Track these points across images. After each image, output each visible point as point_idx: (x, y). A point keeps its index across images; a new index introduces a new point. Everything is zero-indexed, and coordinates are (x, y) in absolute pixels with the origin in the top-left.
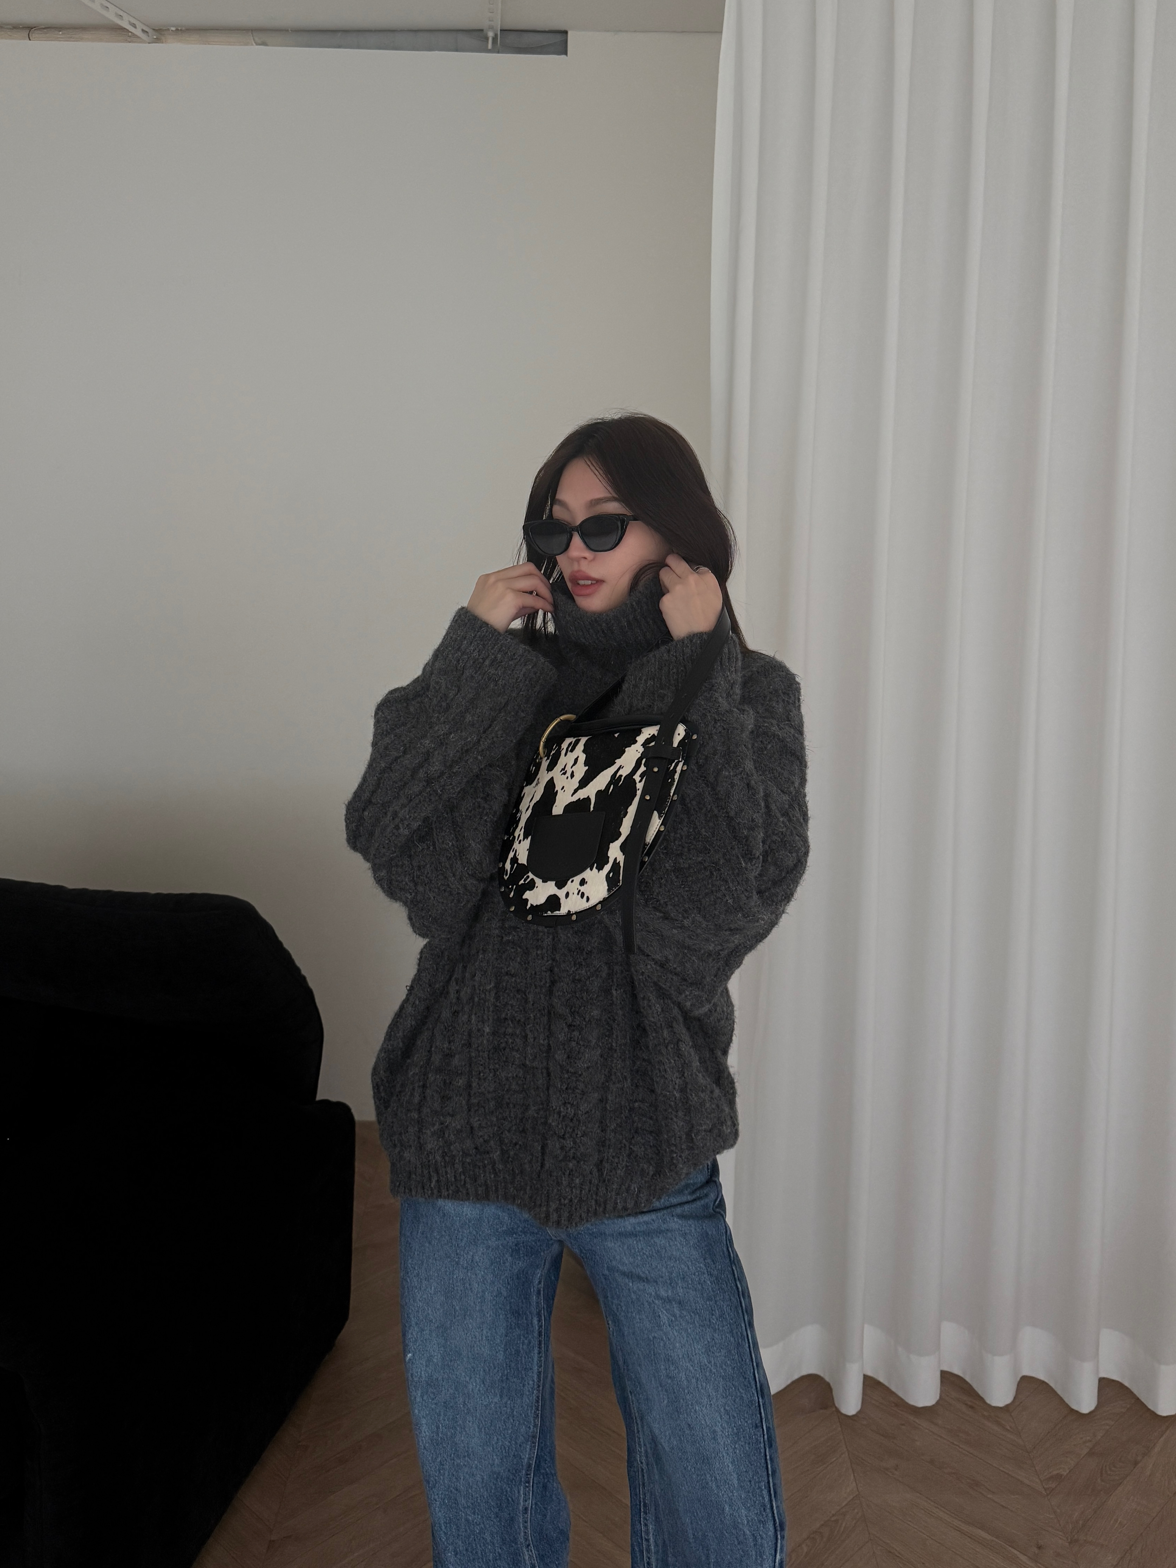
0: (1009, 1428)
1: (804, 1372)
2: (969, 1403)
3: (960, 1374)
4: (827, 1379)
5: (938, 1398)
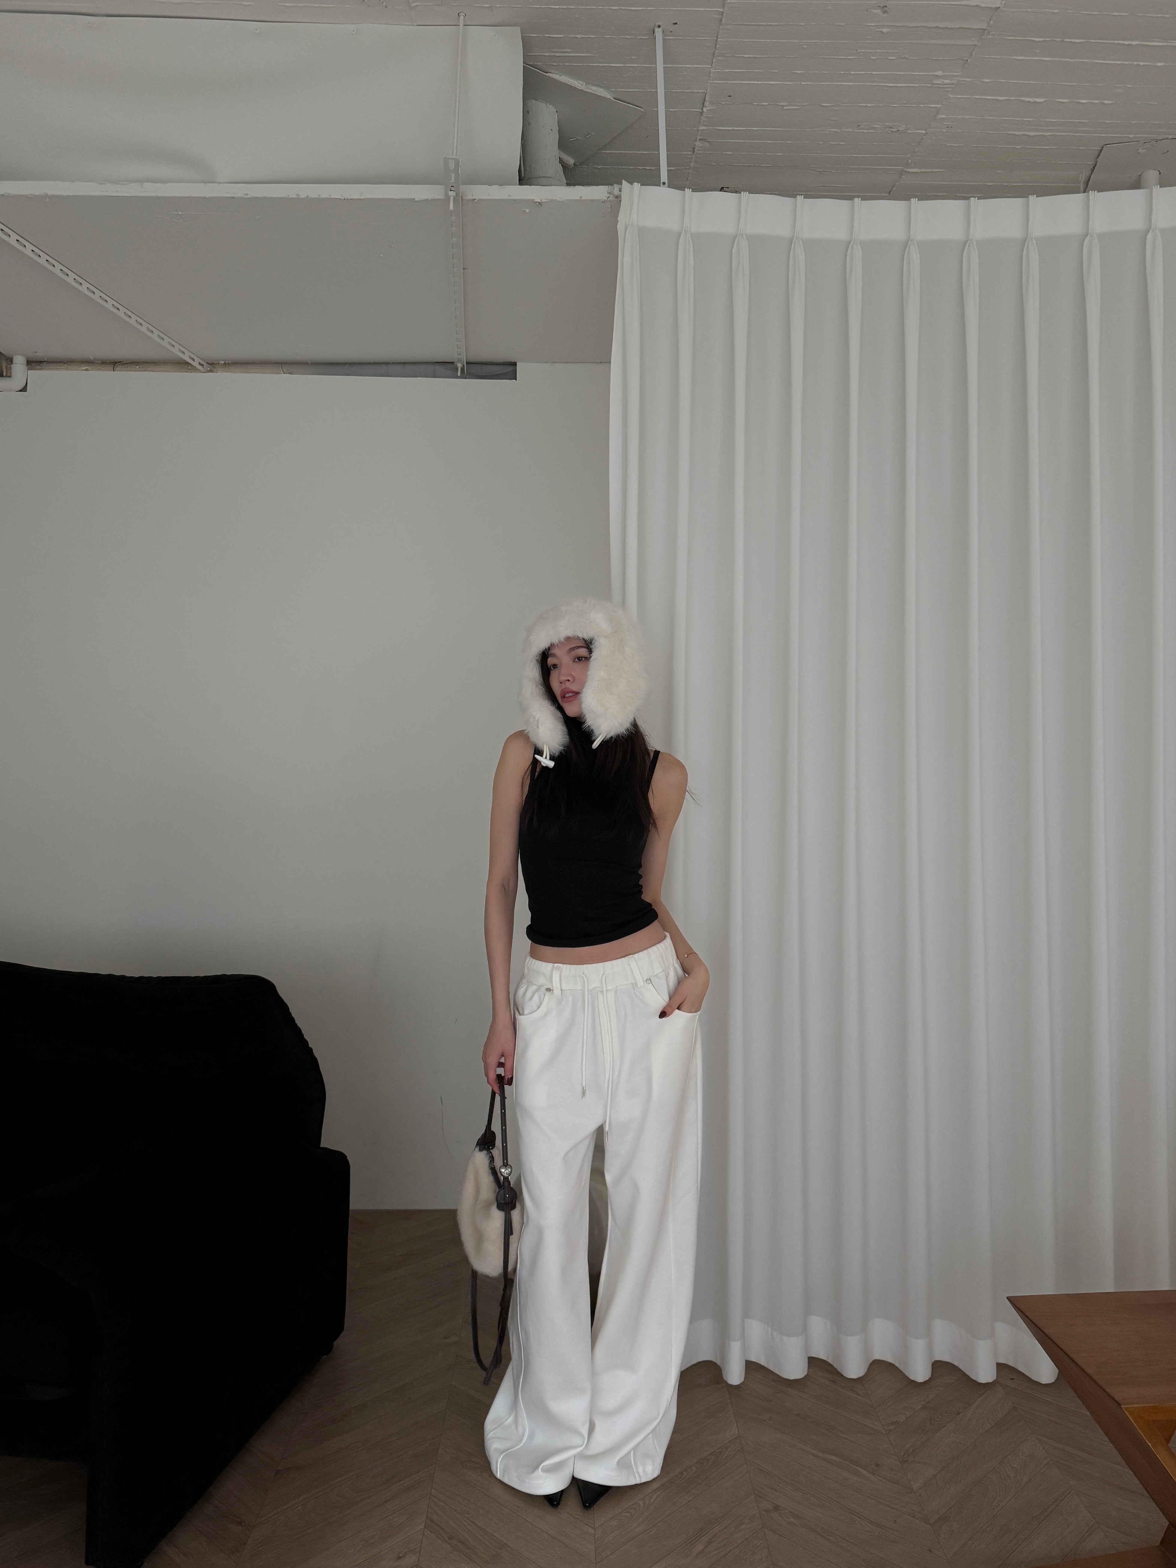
0: (860, 1393)
1: (701, 1358)
2: (832, 1379)
3: (825, 1359)
4: (718, 1363)
5: (806, 1373)
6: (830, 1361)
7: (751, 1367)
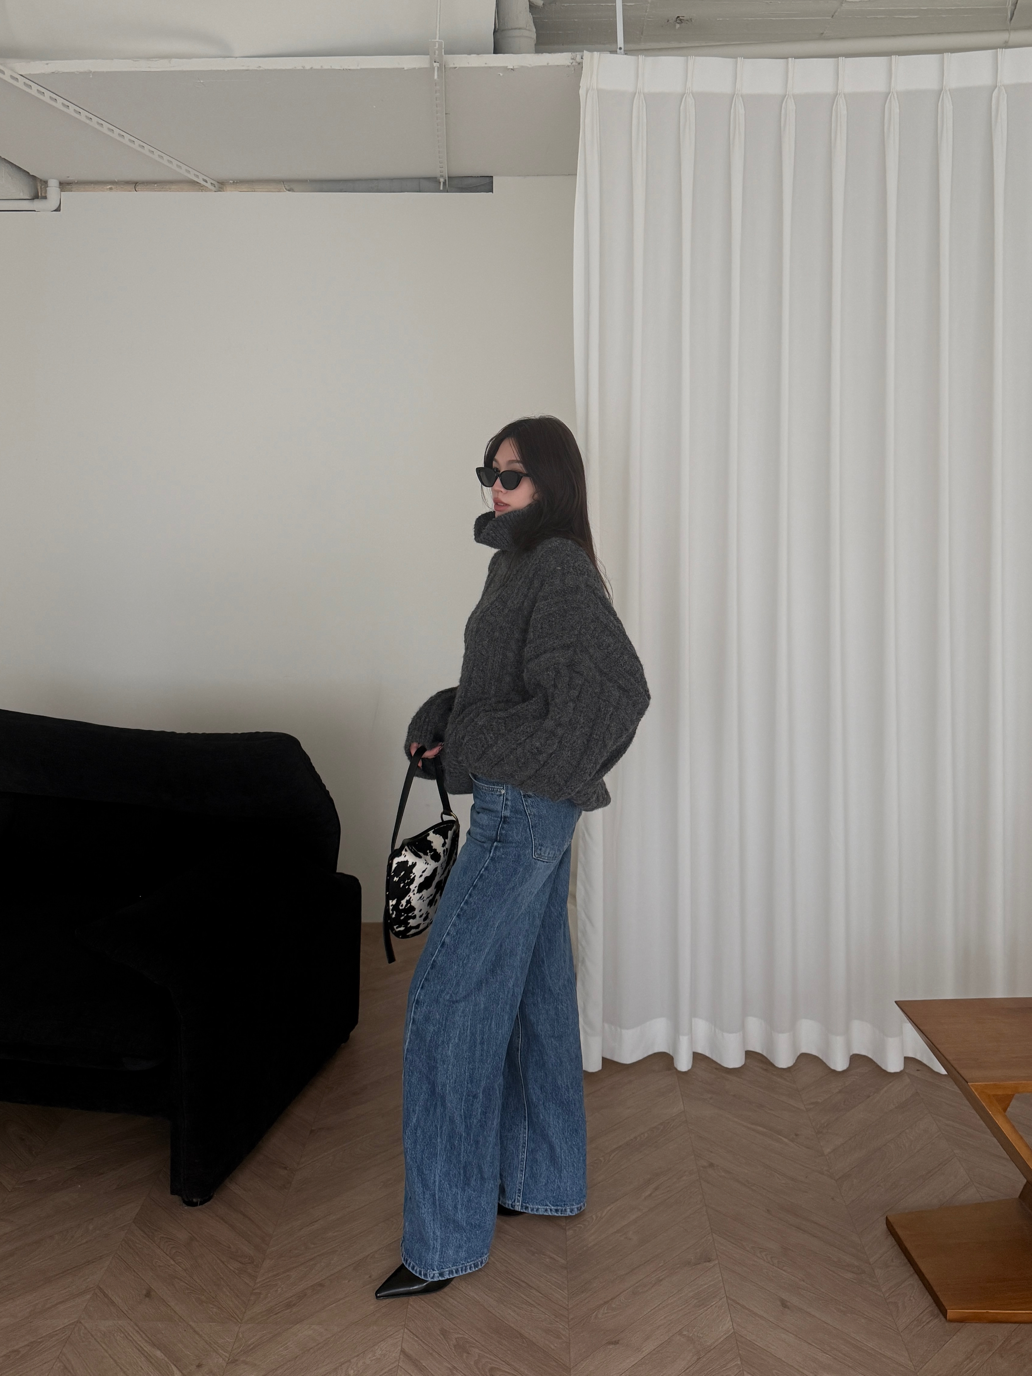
0: (788, 1080)
1: (656, 1050)
2: (765, 1069)
3: (759, 1052)
4: (671, 1054)
5: (743, 1063)
6: (764, 1054)
7: (697, 1057)
